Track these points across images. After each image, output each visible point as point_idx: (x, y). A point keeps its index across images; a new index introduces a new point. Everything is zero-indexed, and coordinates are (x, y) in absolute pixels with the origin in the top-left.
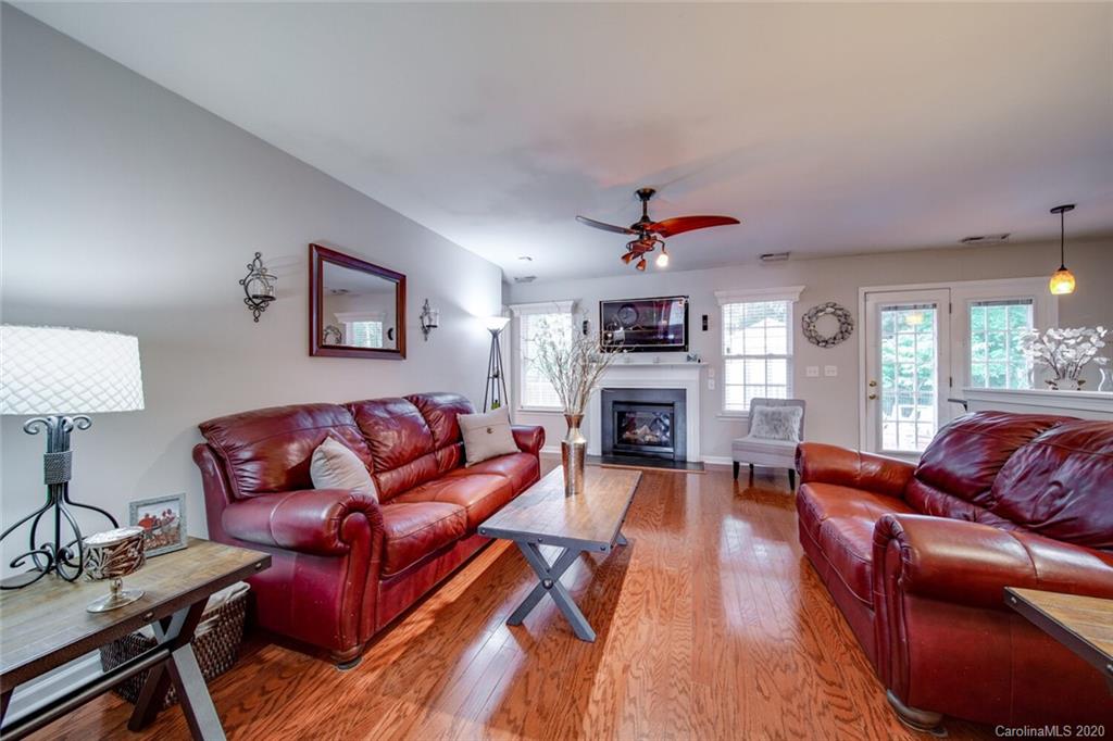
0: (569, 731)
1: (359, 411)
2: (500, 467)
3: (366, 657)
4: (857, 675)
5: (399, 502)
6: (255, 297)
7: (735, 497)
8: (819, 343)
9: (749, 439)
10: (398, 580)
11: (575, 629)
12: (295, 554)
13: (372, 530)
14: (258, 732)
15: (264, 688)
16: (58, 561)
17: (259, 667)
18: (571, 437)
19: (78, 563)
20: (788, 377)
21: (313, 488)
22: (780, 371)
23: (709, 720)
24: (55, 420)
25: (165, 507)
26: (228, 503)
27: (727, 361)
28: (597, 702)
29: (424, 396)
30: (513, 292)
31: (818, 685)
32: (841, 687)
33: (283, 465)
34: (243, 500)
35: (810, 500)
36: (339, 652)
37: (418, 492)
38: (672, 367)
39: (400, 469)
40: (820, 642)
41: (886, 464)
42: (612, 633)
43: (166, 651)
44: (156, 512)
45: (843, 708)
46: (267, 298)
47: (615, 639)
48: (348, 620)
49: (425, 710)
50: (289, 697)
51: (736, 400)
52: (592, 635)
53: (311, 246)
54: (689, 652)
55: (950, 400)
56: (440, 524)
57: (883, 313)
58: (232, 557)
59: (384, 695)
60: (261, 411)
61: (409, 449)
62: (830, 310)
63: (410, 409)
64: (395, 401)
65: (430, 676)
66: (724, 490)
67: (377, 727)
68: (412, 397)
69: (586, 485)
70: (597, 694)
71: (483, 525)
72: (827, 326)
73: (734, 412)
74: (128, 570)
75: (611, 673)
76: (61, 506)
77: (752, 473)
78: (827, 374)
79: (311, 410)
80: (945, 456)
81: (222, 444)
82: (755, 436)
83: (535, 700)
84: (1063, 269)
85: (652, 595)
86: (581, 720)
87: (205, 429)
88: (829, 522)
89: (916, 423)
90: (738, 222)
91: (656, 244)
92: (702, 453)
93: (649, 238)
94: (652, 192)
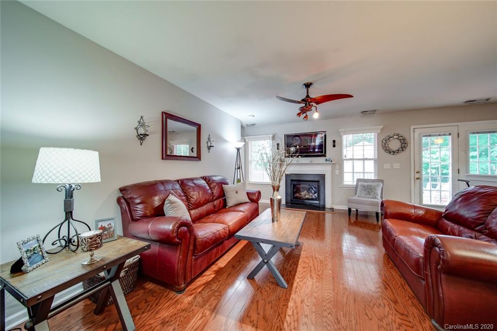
0: (278, 328)
1: (182, 183)
2: (242, 208)
3: (187, 289)
4: (415, 311)
5: (199, 223)
6: (141, 135)
7: (349, 225)
8: (390, 152)
9: (356, 198)
10: (200, 256)
11: (278, 282)
12: (158, 243)
13: (190, 235)
14: (145, 318)
15: (146, 300)
16: (69, 243)
17: (143, 291)
18: (275, 195)
19: (76, 244)
20: (375, 169)
21: (165, 216)
22: (370, 166)
23: (343, 328)
24: (68, 186)
25: (108, 222)
26: (131, 221)
28: (289, 316)
29: (209, 177)
30: (246, 131)
31: (395, 315)
32: (407, 316)
33: (153, 206)
34: (137, 220)
35: (389, 227)
36: (177, 287)
37: (207, 219)
38: (319, 164)
39: (199, 209)
40: (396, 294)
41: (428, 211)
42: (295, 285)
43: (109, 282)
44: (105, 224)
45: (409, 326)
46: (146, 135)
47: (296, 288)
48: (181, 273)
49: (214, 314)
51: (349, 180)
52: (286, 286)
53: (163, 112)
54: (331, 295)
55: (459, 180)
56: (218, 233)
57: (424, 138)
58: (135, 244)
59: (196, 306)
60: (144, 183)
61: (203, 200)
62: (396, 137)
63: (203, 182)
64: (197, 179)
65: (215, 300)
66: (344, 222)
67: (194, 319)
68: (204, 177)
69: (281, 217)
70: (289, 312)
71: (237, 234)
72: (395, 145)
73: (348, 185)
74: (97, 248)
75: (295, 303)
76: (70, 221)
77: (357, 214)
78: (394, 167)
79: (163, 183)
80: (460, 207)
81: (129, 196)
82: (359, 197)
83: (262, 313)
85: (313, 268)
86: (283, 323)
87: (122, 190)
88: (399, 238)
89: (441, 191)
90: (352, 97)
91: (313, 108)
92: (332, 204)
93: (310, 105)
94: (311, 84)
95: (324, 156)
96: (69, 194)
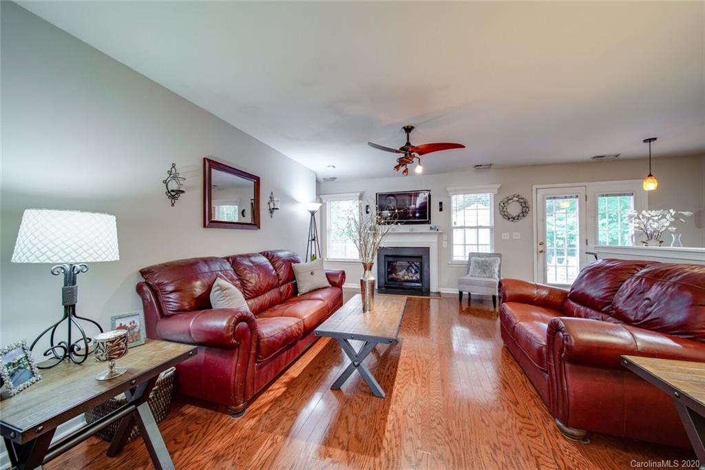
0: (375, 447)
1: (234, 261)
2: (319, 295)
3: (247, 410)
4: (538, 412)
5: (260, 317)
6: (172, 191)
7: (460, 313)
8: (509, 219)
9: (468, 277)
10: (267, 362)
11: (373, 390)
12: (204, 348)
13: (251, 333)
14: (188, 455)
15: (187, 429)
16: (70, 352)
17: (183, 418)
18: (366, 276)
19: (84, 353)
20: (491, 239)
21: (212, 308)
22: (485, 236)
23: (456, 439)
24: (68, 267)
25: (131, 319)
26: (159, 318)
27: (454, 230)
28: (389, 431)
29: (271, 252)
30: (323, 187)
31: (516, 418)
32: (529, 419)
33: (193, 295)
34: (169, 316)
35: (507, 313)
36: (233, 407)
37: (271, 311)
38: (421, 233)
39: (259, 297)
40: (516, 394)
41: (552, 291)
42: (395, 392)
43: (134, 406)
44: (126, 322)
45: (531, 430)
46: (180, 192)
47: (397, 396)
48: (239, 387)
49: (288, 439)
50: (204, 434)
51: (459, 254)
52: (384, 394)
53: (205, 159)
54: (441, 402)
55: (586, 253)
56: (289, 329)
57: (547, 201)
58: (173, 350)
59: (262, 431)
60: (178, 261)
61: (265, 285)
62: (515, 199)
63: (264, 260)
64: (255, 255)
65: (288, 420)
66: (453, 309)
67: (261, 449)
68: (264, 253)
69: (375, 305)
70: (389, 426)
71: (317, 329)
72: (514, 209)
73: (458, 261)
74: (120, 355)
75: (396, 415)
76: (72, 318)
77: (470, 298)
78: (514, 238)
79: (207, 261)
80: (586, 285)
81: (156, 282)
82: (472, 276)
83: (353, 431)
84: (650, 175)
85: (416, 370)
86: (382, 441)
87: (143, 273)
88: (520, 325)
89: (567, 267)
90: (464, 147)
91: (415, 159)
92: (439, 287)
93: (411, 156)
94: (412, 128)
95: (429, 222)
96: (71, 279)
